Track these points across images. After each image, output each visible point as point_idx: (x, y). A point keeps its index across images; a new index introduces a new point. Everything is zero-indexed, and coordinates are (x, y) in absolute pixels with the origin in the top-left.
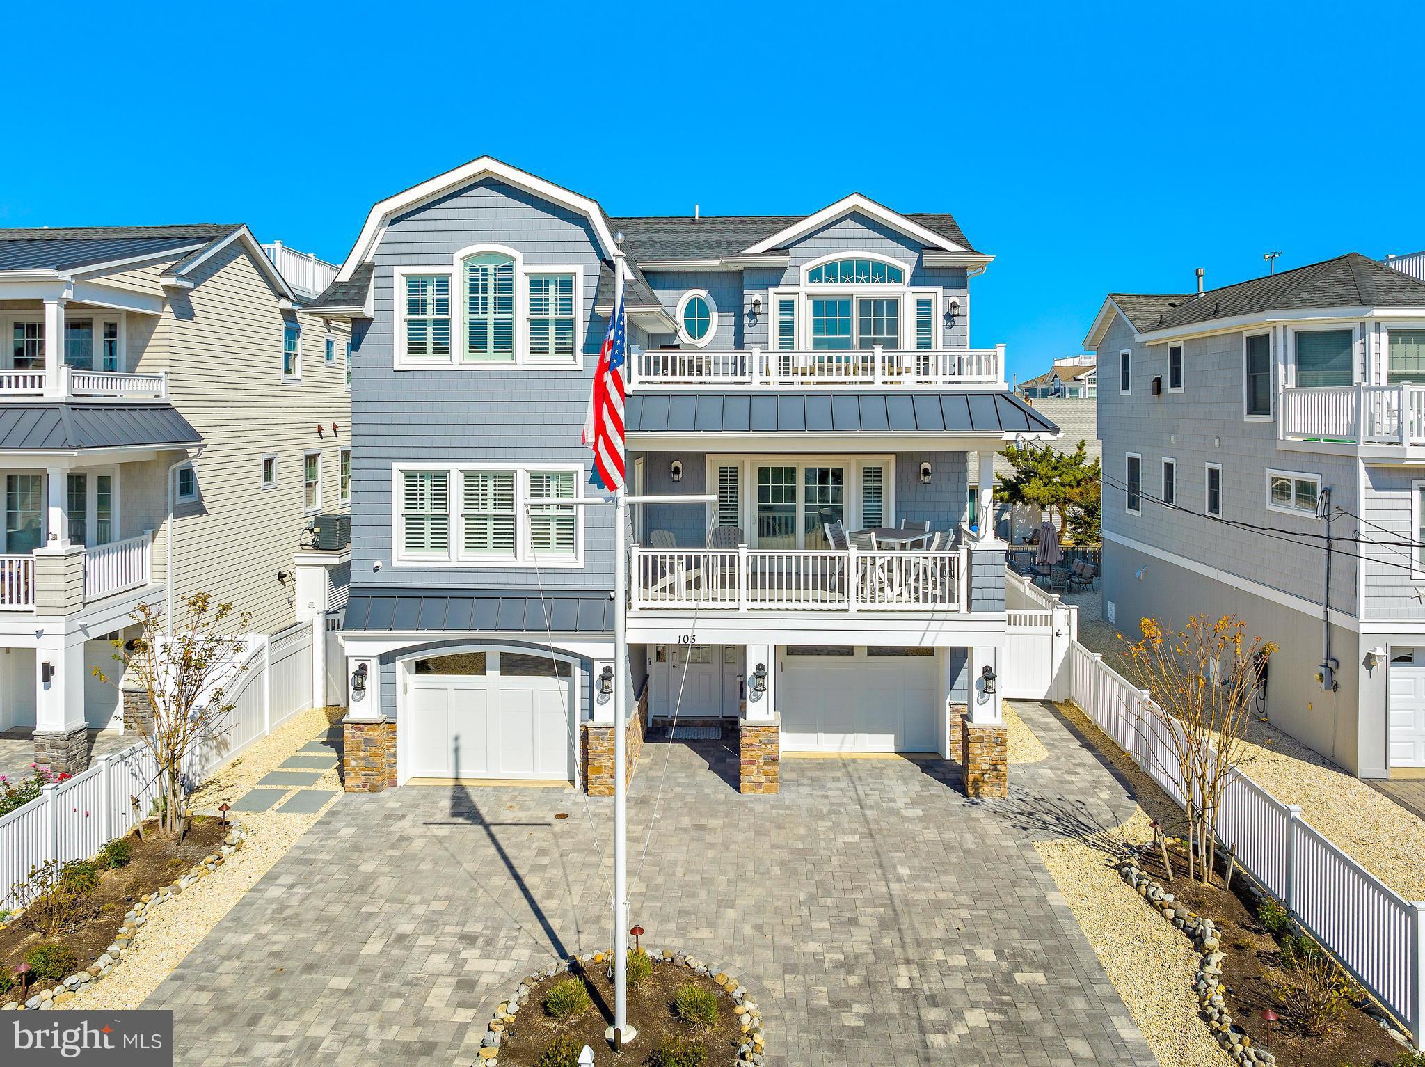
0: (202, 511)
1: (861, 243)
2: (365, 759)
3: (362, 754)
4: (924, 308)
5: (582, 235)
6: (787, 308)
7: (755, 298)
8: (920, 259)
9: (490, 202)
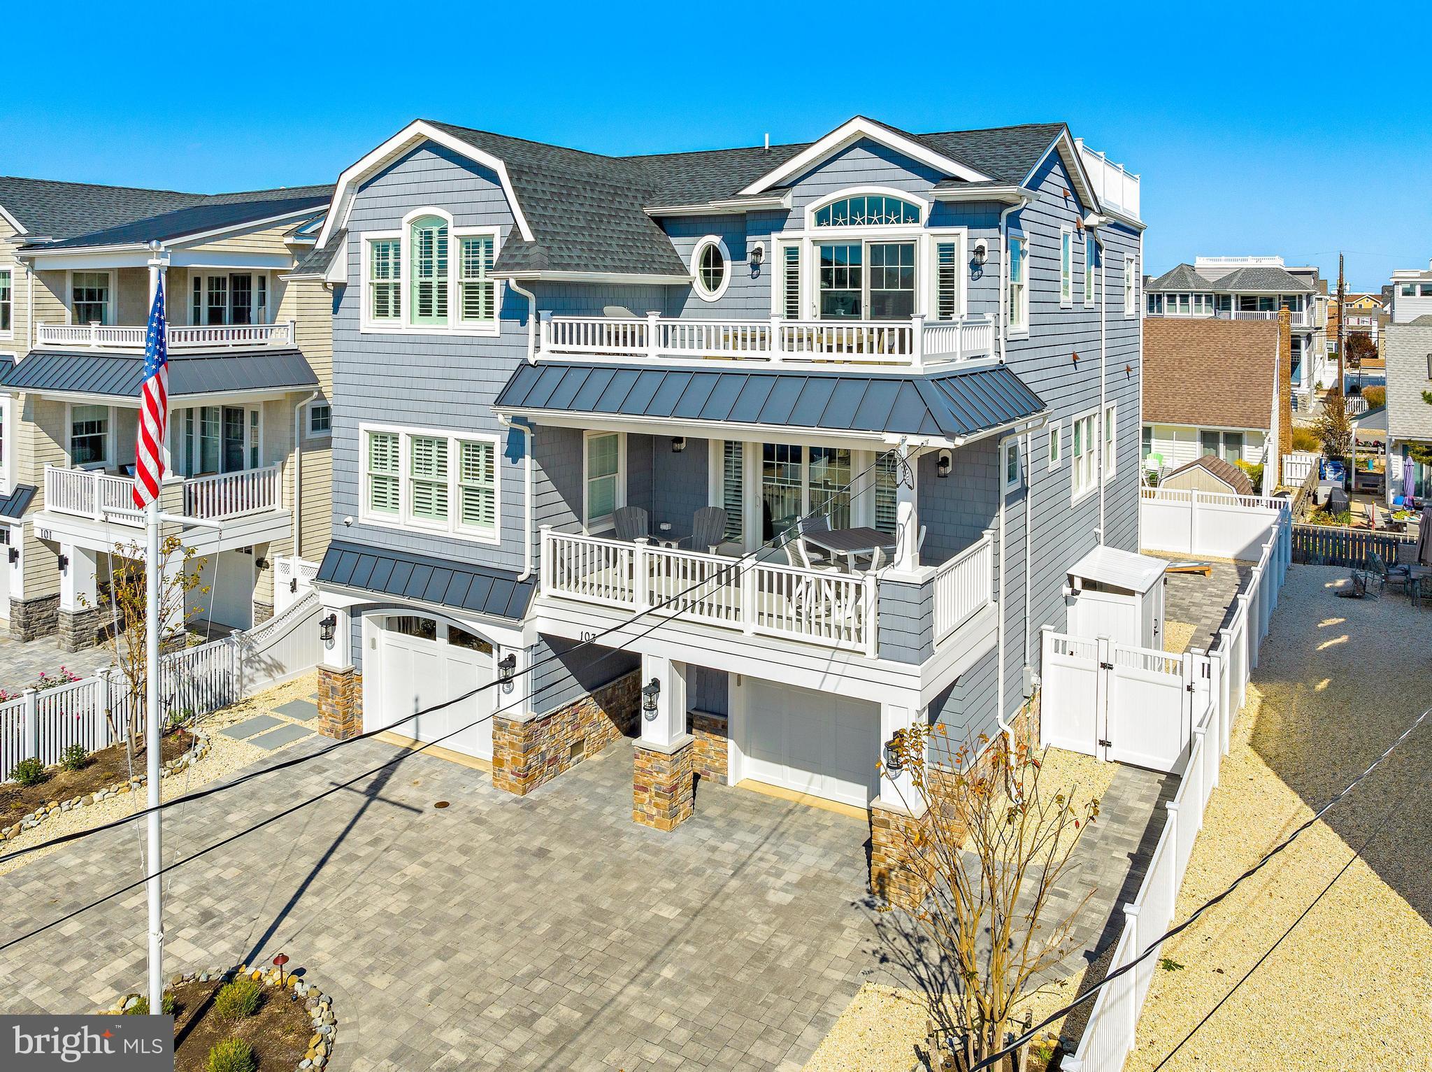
1: (871, 176)
2: (331, 706)
3: (330, 701)
4: (947, 252)
6: (792, 255)
7: (757, 245)
8: (939, 193)
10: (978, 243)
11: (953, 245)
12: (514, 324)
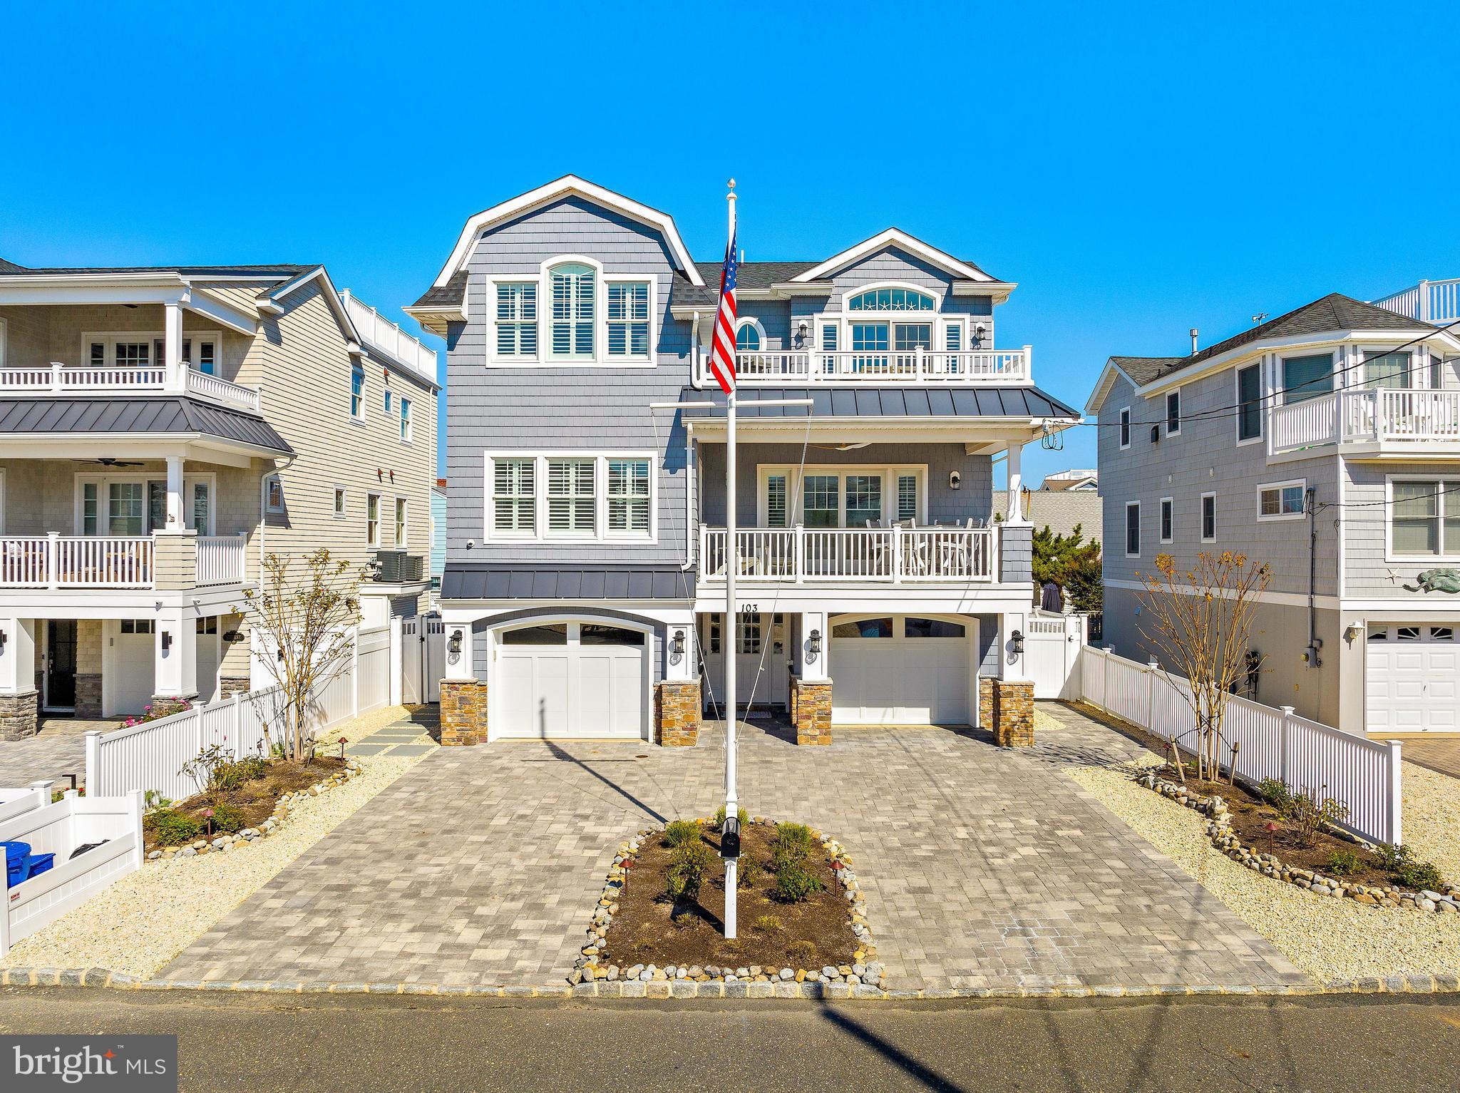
0: (287, 525)
1: (897, 274)
2: (459, 716)
3: (457, 711)
4: (953, 332)
5: (656, 247)
6: (830, 333)
7: (801, 323)
8: (950, 289)
9: (574, 217)
10: (978, 325)
11: (958, 327)
12: (673, 358)
